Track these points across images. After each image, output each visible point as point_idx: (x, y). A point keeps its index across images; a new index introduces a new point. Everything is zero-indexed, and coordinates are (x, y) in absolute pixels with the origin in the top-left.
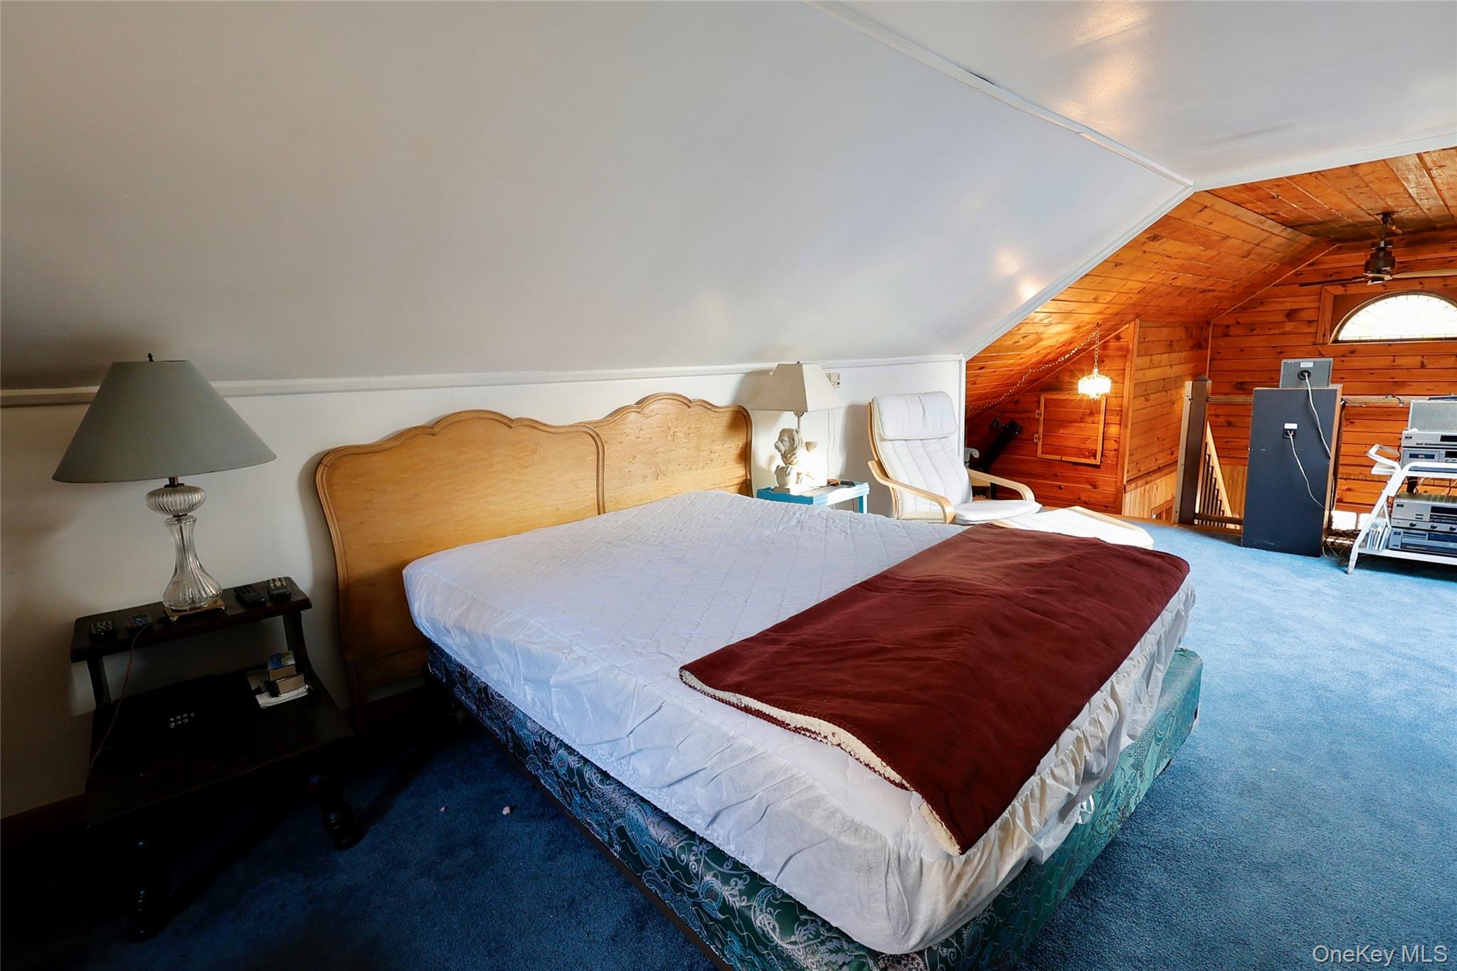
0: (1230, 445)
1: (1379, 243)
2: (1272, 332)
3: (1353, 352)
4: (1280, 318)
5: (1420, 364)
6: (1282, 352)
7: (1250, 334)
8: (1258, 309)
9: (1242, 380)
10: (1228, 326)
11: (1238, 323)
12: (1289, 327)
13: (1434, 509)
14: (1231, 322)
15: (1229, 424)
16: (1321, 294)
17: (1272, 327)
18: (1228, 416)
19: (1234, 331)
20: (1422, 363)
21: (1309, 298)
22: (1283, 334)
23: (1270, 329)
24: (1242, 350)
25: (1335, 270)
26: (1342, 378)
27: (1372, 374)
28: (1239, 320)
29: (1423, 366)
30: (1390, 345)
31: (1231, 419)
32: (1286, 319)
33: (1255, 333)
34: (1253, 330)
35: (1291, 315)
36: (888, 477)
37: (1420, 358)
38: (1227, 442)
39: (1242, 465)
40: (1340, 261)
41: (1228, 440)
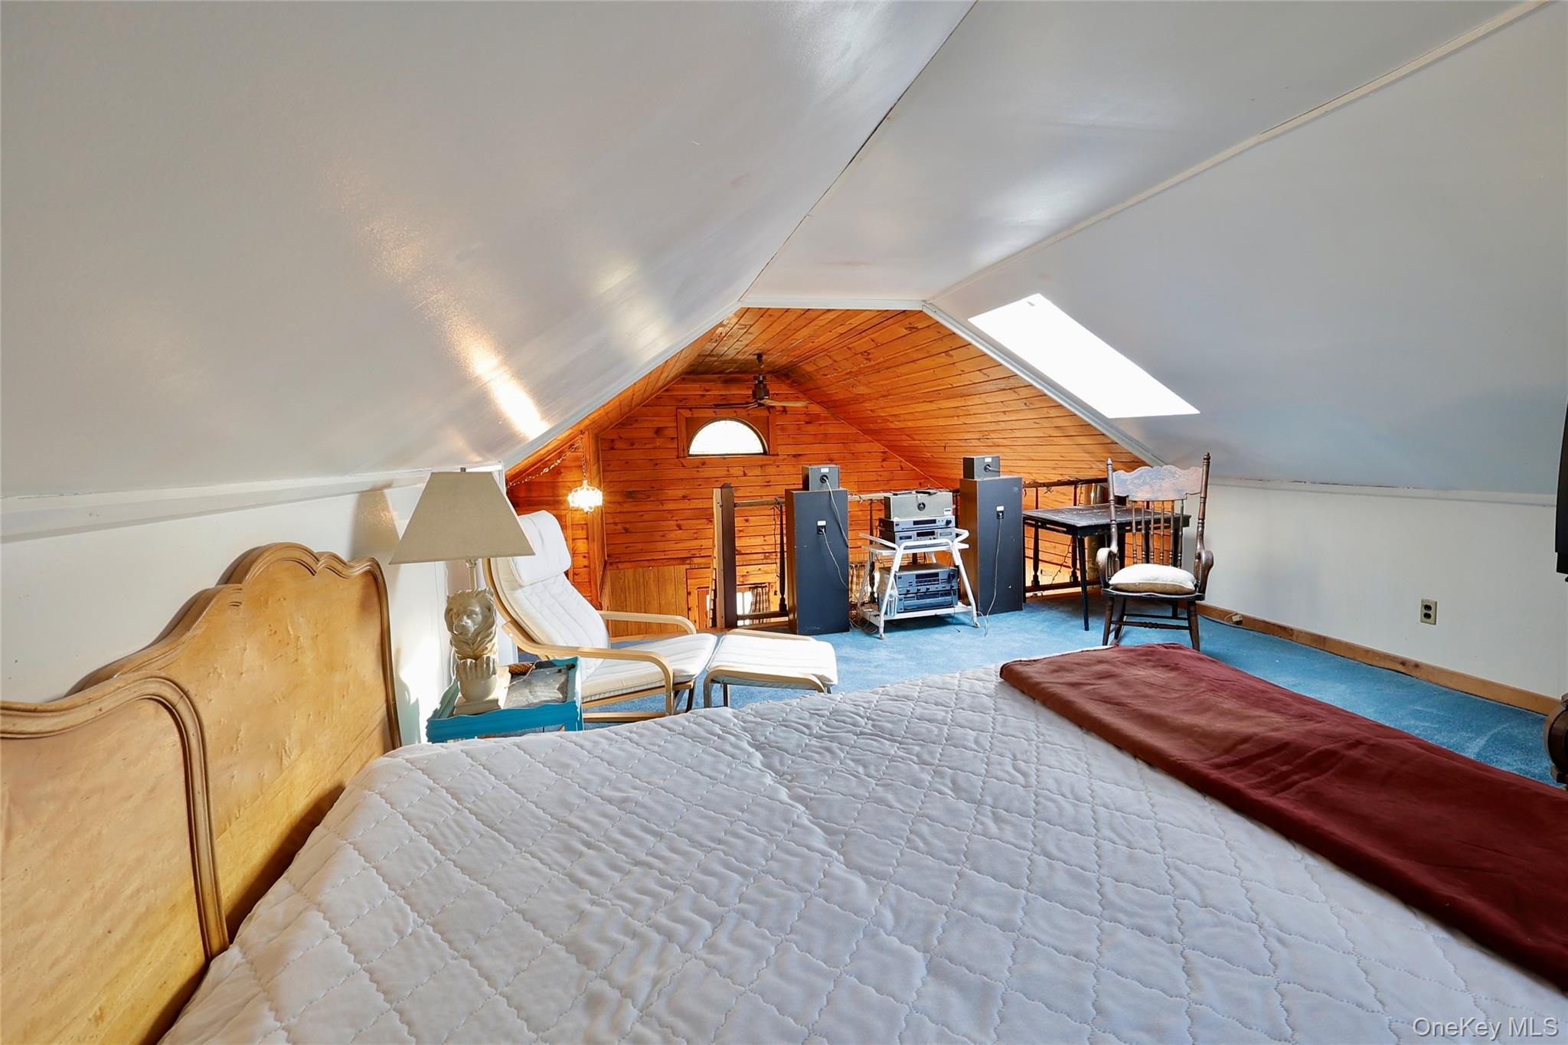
0: (628, 550)
1: (759, 378)
2: (647, 446)
3: (703, 464)
4: (651, 434)
5: (743, 473)
6: (656, 464)
7: (631, 447)
8: (634, 426)
9: (630, 490)
10: (613, 440)
11: (621, 438)
12: (659, 442)
13: (918, 576)
14: (615, 436)
16: (676, 416)
17: (645, 442)
18: (626, 523)
19: (618, 445)
20: (745, 472)
21: (669, 419)
22: (655, 448)
23: (645, 444)
24: (627, 463)
25: (683, 397)
26: (700, 485)
28: (622, 436)
29: (745, 474)
30: (725, 458)
31: (627, 526)
32: (656, 436)
33: (634, 447)
34: (632, 444)
35: (658, 431)
36: (539, 644)
37: (742, 469)
38: (626, 548)
39: (640, 567)
40: (687, 390)
41: (626, 545)
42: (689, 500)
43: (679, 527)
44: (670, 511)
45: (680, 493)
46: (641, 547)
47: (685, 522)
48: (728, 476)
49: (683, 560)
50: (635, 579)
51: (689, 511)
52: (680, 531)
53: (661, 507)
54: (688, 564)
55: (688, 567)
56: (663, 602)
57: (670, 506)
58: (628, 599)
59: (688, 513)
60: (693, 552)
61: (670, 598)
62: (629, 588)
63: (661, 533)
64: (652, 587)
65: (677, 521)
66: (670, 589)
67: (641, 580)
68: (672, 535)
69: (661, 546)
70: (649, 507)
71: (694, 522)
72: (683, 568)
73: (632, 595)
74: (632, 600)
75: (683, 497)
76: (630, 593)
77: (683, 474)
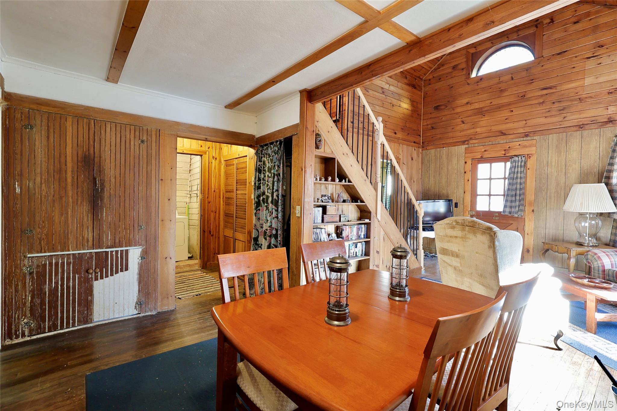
0: (433, 139)
2: (448, 78)
3: (481, 79)
4: (450, 70)
5: (511, 78)
6: (452, 87)
7: (439, 81)
8: (441, 68)
9: (437, 105)
10: (430, 80)
11: (434, 77)
12: (454, 74)
14: (431, 77)
15: (433, 128)
16: (466, 54)
17: (447, 76)
19: (432, 81)
20: (512, 77)
21: (461, 58)
22: (452, 78)
24: (436, 90)
26: (478, 94)
27: (491, 88)
29: (512, 79)
31: (433, 125)
32: (453, 70)
33: (441, 80)
35: (455, 68)
37: (511, 75)
39: (438, 148)
41: (432, 136)
42: (470, 104)
43: (463, 122)
44: (457, 113)
45: (465, 101)
46: (439, 137)
47: (466, 119)
48: (500, 83)
49: (463, 143)
50: (435, 155)
51: (469, 112)
52: (464, 124)
53: (453, 112)
54: (467, 144)
55: (467, 146)
56: (450, 168)
57: (459, 110)
58: (431, 166)
59: (469, 113)
60: (471, 137)
61: (454, 165)
62: (432, 160)
63: (452, 127)
64: (444, 159)
65: (462, 118)
66: (455, 161)
67: (438, 156)
68: (458, 128)
69: (450, 135)
70: (446, 113)
71: (472, 117)
72: (463, 147)
73: (433, 164)
74: (433, 167)
75: (467, 103)
76: (432, 163)
77: (468, 88)
